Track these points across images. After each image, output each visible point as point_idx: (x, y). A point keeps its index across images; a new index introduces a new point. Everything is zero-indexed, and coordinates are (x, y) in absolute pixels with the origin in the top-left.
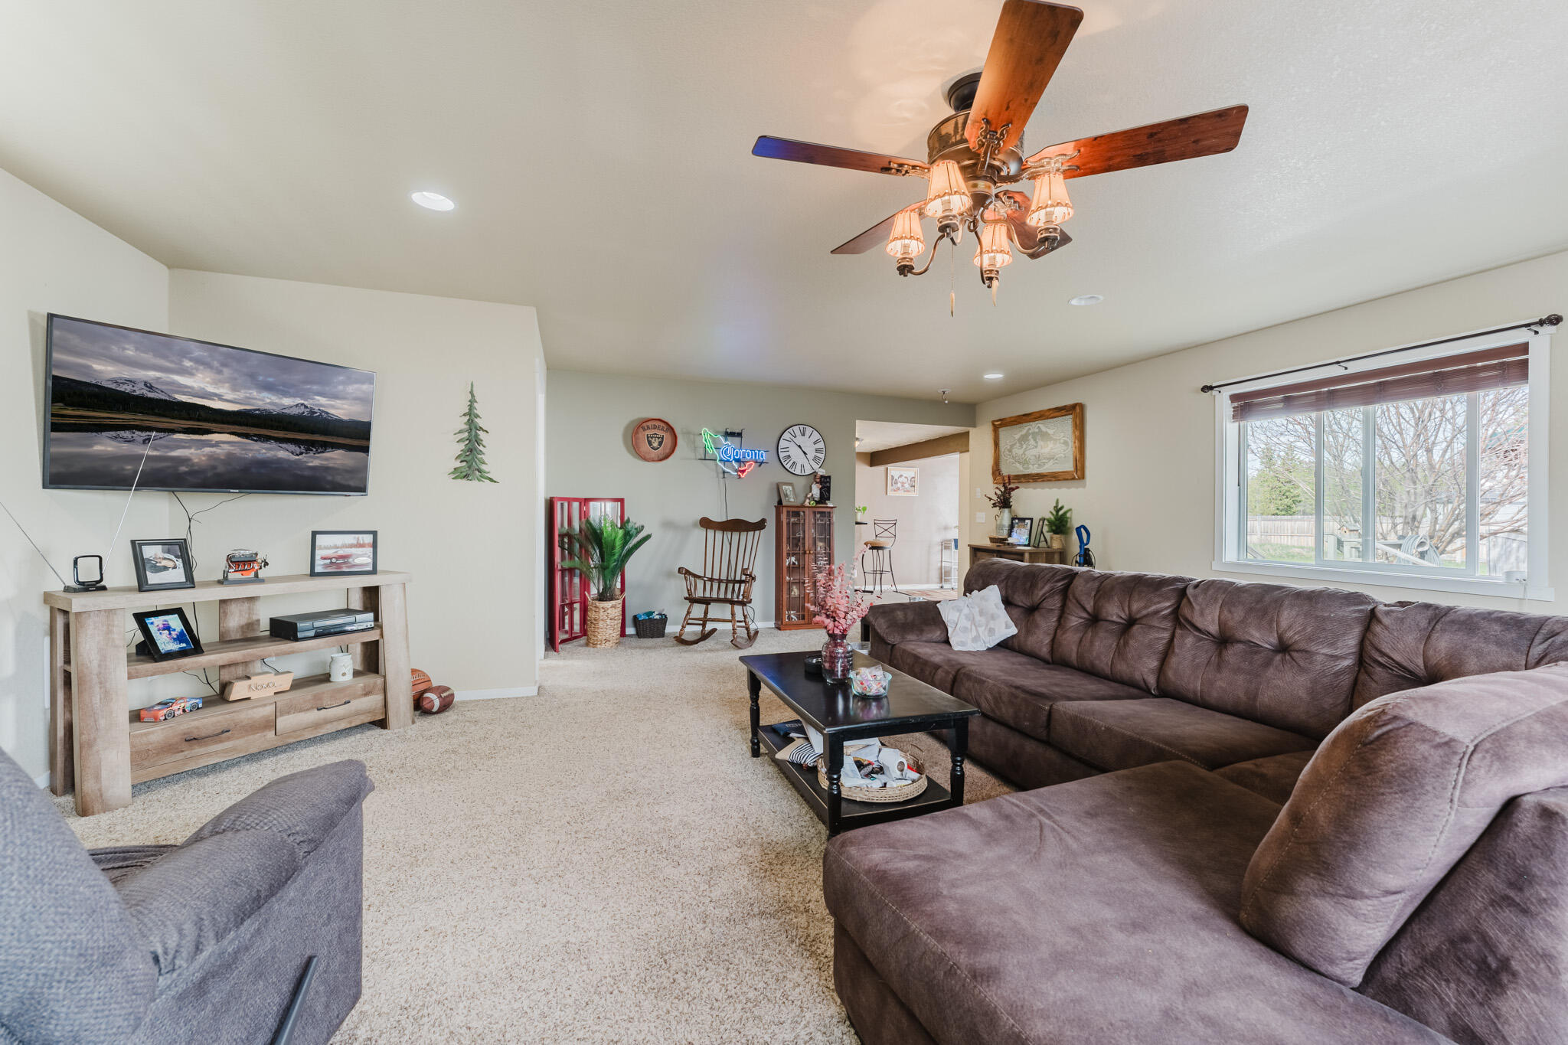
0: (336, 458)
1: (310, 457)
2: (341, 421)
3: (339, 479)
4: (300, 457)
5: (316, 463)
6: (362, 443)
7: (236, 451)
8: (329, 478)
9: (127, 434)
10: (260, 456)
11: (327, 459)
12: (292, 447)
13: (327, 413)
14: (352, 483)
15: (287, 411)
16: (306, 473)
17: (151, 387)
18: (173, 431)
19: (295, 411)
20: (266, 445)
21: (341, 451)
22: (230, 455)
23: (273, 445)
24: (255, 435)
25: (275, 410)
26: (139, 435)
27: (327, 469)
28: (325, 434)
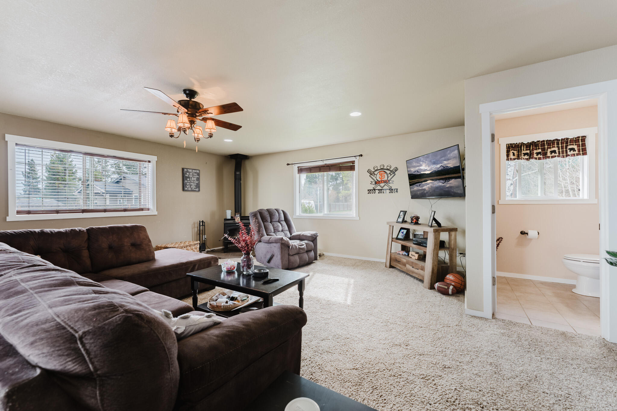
0: (453, 183)
1: (447, 184)
2: (451, 168)
4: (444, 184)
5: (448, 186)
6: (459, 175)
8: (452, 190)
9: (417, 184)
10: (436, 186)
11: (450, 184)
12: (442, 181)
13: (447, 166)
15: (439, 169)
16: (447, 189)
18: (422, 182)
19: (440, 169)
20: (437, 182)
21: (453, 180)
22: (431, 186)
23: (438, 181)
24: (435, 179)
25: (436, 170)
26: (418, 184)
27: (451, 187)
28: (448, 174)
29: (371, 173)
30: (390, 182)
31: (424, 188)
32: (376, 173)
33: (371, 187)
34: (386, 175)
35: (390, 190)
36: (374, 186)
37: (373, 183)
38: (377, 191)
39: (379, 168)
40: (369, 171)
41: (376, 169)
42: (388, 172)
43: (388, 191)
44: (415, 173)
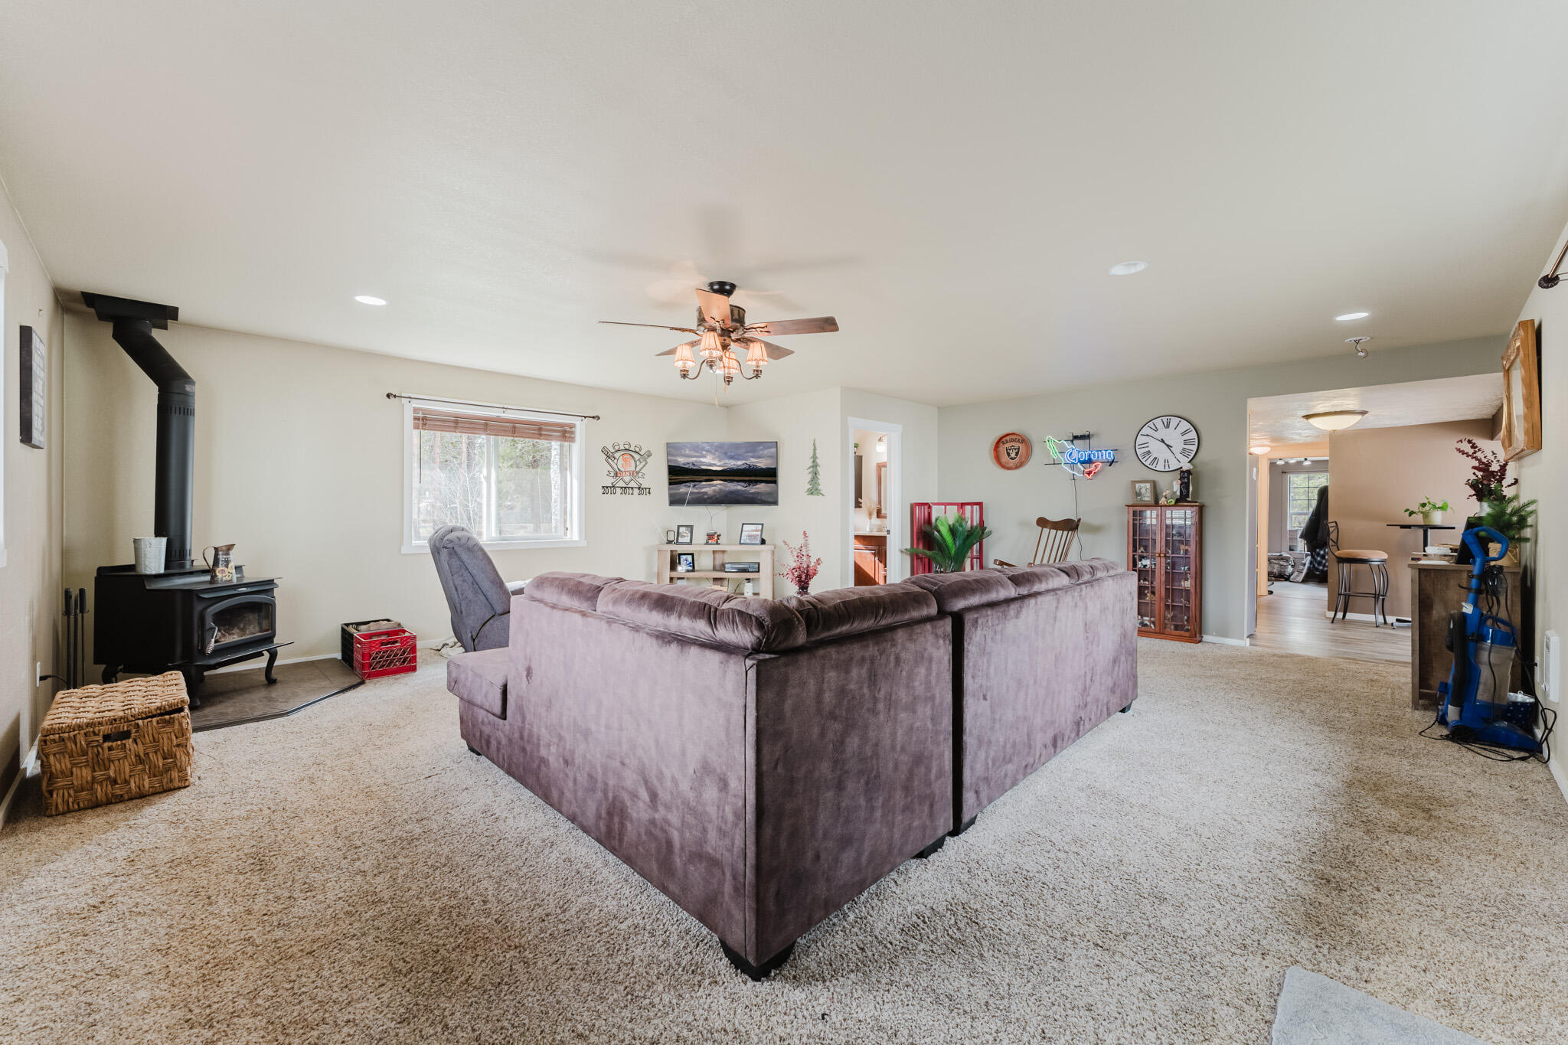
0: (762, 488)
2: (762, 469)
3: (763, 498)
5: (753, 491)
6: (774, 479)
7: (723, 488)
9: (688, 484)
12: (743, 484)
13: (757, 465)
14: (770, 500)
15: (739, 467)
16: (750, 496)
17: (694, 465)
18: (701, 481)
19: (743, 467)
21: (763, 484)
23: (735, 483)
25: (735, 467)
26: (692, 484)
27: (758, 493)
28: (756, 476)
29: (609, 456)
30: (640, 475)
31: (703, 490)
32: (617, 455)
33: (609, 482)
34: (633, 462)
35: (639, 488)
36: (613, 480)
37: (612, 474)
38: (619, 491)
39: (622, 448)
40: (604, 450)
41: (617, 448)
42: (637, 457)
43: (636, 491)
44: (687, 466)
